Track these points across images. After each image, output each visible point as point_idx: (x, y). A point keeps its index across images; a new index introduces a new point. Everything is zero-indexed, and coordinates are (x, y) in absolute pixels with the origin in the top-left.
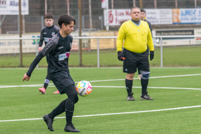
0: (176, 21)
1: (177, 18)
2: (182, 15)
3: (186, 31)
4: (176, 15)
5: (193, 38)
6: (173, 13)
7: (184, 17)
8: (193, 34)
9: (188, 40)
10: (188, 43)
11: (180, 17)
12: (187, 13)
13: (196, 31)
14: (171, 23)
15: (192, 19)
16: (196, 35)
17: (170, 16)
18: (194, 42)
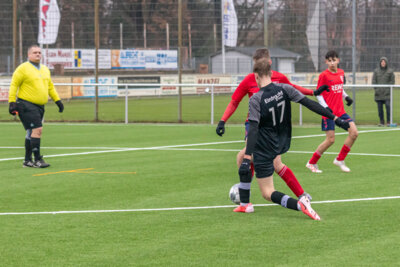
0: (115, 64)
1: (116, 61)
2: (123, 57)
3: (151, 78)
4: (115, 57)
5: (159, 87)
6: (112, 55)
7: (124, 60)
8: (159, 82)
9: (154, 89)
10: (153, 94)
11: (120, 60)
12: (128, 55)
13: (163, 78)
14: (110, 67)
15: (134, 63)
16: (163, 83)
17: (108, 58)
18: (160, 92)
